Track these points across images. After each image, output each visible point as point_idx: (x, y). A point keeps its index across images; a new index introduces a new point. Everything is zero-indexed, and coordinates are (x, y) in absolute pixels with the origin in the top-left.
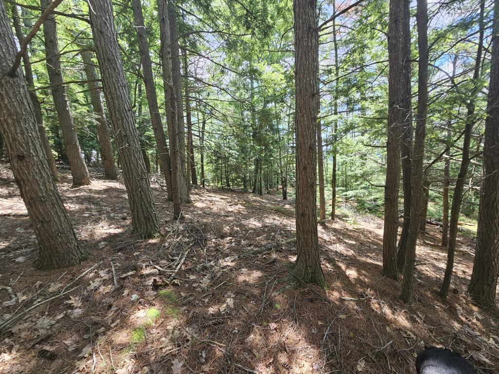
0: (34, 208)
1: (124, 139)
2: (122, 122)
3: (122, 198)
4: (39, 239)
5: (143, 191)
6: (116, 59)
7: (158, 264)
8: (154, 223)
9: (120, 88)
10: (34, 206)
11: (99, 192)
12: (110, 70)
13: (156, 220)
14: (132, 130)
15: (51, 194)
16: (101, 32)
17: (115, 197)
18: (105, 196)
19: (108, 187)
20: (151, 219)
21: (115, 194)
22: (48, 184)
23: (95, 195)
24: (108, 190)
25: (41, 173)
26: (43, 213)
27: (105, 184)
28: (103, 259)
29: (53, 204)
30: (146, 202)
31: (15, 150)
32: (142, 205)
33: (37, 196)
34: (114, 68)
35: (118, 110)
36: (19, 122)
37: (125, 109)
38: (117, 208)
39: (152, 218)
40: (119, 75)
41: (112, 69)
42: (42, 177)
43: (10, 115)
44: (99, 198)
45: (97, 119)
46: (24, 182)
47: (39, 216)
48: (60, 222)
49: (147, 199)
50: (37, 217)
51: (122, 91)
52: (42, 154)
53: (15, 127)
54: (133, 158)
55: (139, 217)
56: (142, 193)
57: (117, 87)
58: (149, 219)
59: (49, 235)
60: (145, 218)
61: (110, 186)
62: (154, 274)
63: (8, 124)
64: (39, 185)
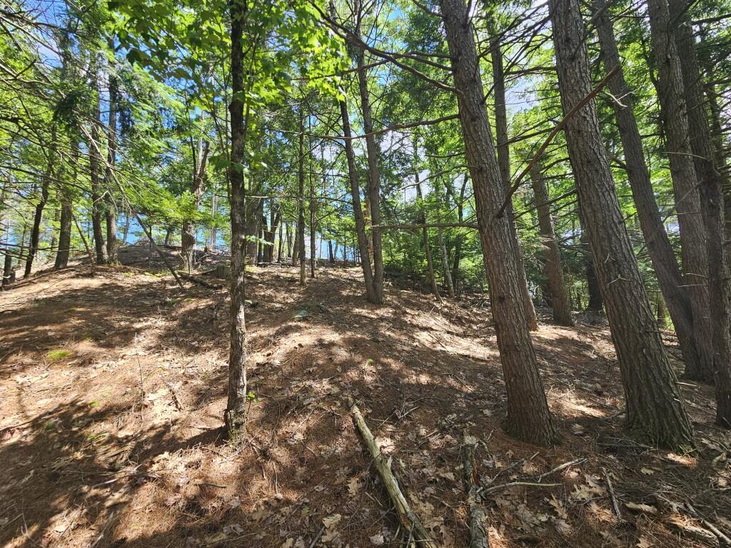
0: (508, 357)
1: (612, 267)
2: (610, 242)
3: (585, 356)
4: (510, 395)
5: (651, 356)
6: (599, 157)
7: (712, 521)
8: (677, 420)
9: (606, 194)
10: (508, 354)
11: (550, 342)
12: (590, 175)
13: (683, 418)
14: (626, 252)
15: (525, 343)
16: (579, 132)
17: (575, 353)
18: (559, 350)
19: (561, 336)
20: (670, 411)
21: (574, 348)
22: (523, 330)
23: (546, 346)
24: (562, 341)
25: (517, 317)
26: (517, 365)
27: (555, 331)
28: (586, 455)
29: (527, 356)
30: (657, 376)
31: (497, 291)
32: (648, 380)
33: (513, 343)
34: (597, 170)
35: (603, 226)
36: (502, 262)
37: (614, 222)
38: (582, 372)
39: (673, 412)
40: (605, 175)
41: (593, 172)
42: (518, 322)
43: (496, 255)
44: (552, 351)
45: (545, 244)
46: (502, 326)
47: (513, 368)
48: (533, 380)
49: (660, 373)
50: (510, 369)
51: (608, 198)
52: (519, 295)
53: (499, 268)
54: (628, 296)
55: (643, 399)
56: (649, 359)
57: (600, 194)
58: (665, 410)
59: (521, 394)
60: (657, 406)
61: (564, 335)
62: (707, 541)
63: (493, 265)
64: (515, 330)
